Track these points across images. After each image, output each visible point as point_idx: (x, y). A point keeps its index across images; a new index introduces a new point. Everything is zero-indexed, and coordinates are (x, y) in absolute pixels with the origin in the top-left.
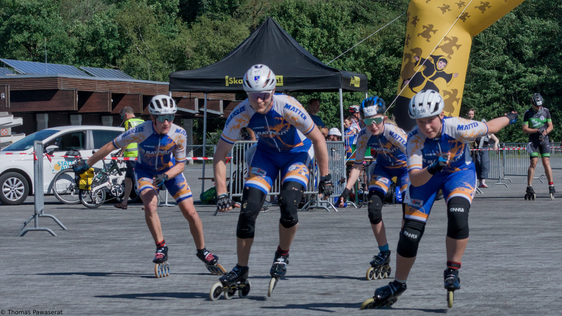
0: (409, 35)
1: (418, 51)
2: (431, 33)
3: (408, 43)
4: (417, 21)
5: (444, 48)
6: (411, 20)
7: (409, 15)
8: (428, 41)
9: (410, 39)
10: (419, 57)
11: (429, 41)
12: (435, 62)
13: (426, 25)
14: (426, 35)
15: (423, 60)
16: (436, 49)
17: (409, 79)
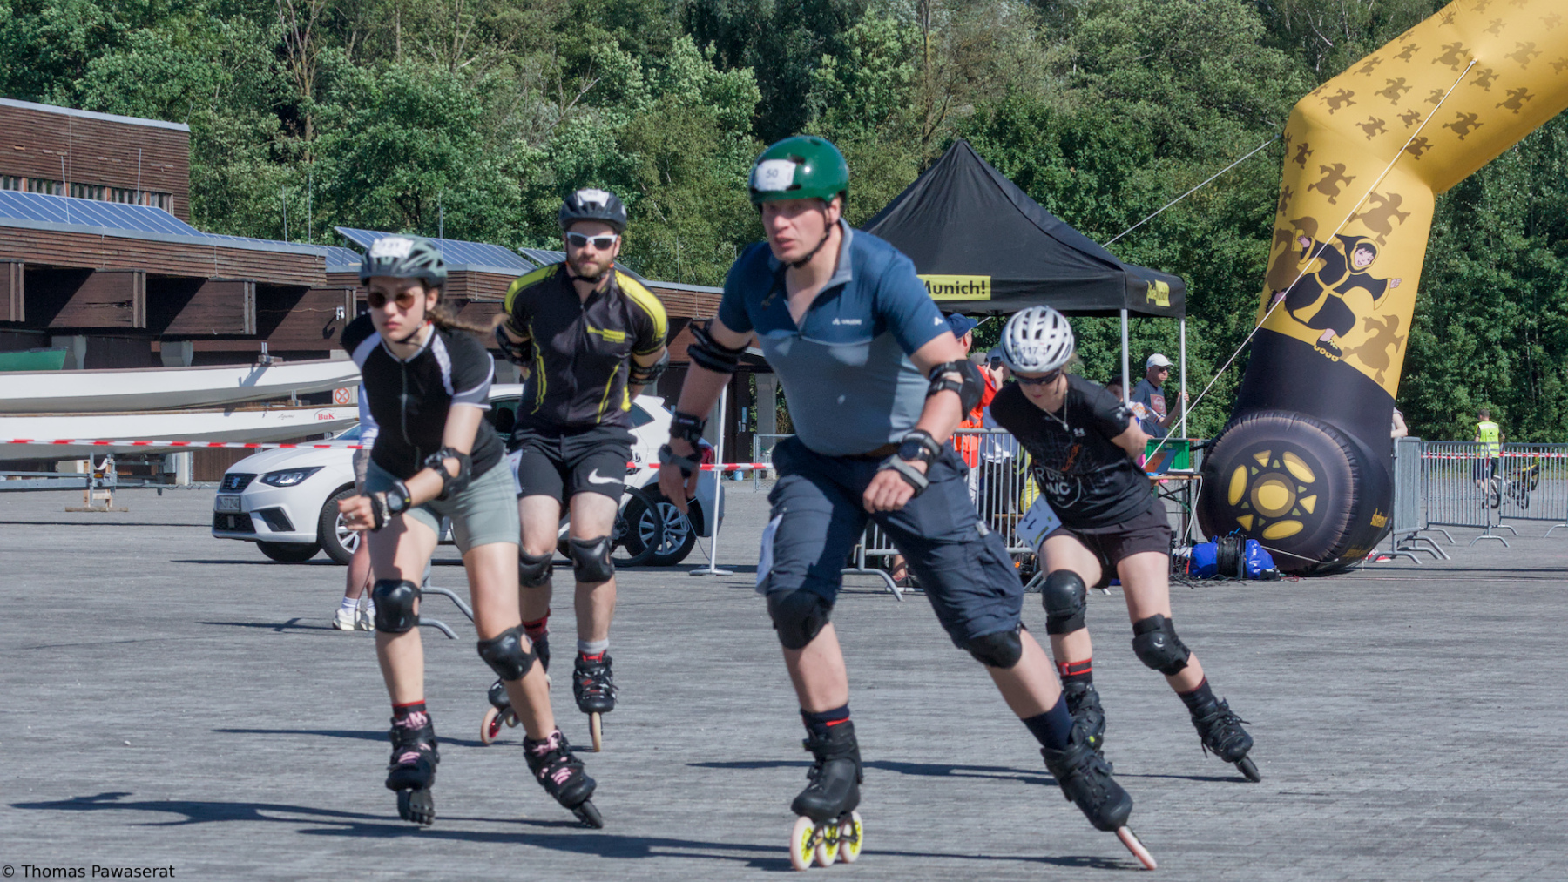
0: (1287, 188)
1: (1308, 225)
2: (1340, 184)
3: (1284, 206)
4: (1306, 156)
5: (1369, 219)
6: (1294, 152)
7: (1289, 140)
8: (1332, 201)
9: (1290, 196)
10: (1310, 239)
11: (1334, 202)
12: (1348, 251)
13: (1328, 165)
14: (1328, 187)
15: (1319, 245)
16: (1351, 220)
17: (1285, 290)
